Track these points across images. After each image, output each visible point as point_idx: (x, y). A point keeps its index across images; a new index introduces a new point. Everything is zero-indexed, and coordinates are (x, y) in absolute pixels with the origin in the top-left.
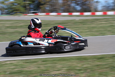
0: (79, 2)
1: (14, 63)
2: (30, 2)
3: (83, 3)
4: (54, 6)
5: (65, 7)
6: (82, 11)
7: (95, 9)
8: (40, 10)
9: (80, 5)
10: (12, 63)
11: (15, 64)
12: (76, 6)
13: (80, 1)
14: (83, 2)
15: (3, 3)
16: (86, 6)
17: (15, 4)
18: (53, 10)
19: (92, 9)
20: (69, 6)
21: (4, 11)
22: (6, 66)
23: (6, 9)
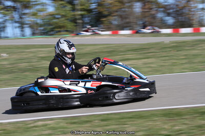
0: (171, 11)
1: (50, 124)
2: (83, 13)
3: (177, 11)
4: (126, 18)
5: (146, 19)
6: (177, 26)
7: (199, 21)
8: (102, 26)
9: (173, 15)
10: (46, 125)
11: (51, 126)
12: (166, 16)
13: (173, 9)
14: (178, 9)
15: (34, 15)
16: (183, 17)
17: (57, 16)
18: (125, 25)
19: (194, 22)
20: (154, 17)
21: (37, 29)
22: (35, 130)
23: (41, 26)
